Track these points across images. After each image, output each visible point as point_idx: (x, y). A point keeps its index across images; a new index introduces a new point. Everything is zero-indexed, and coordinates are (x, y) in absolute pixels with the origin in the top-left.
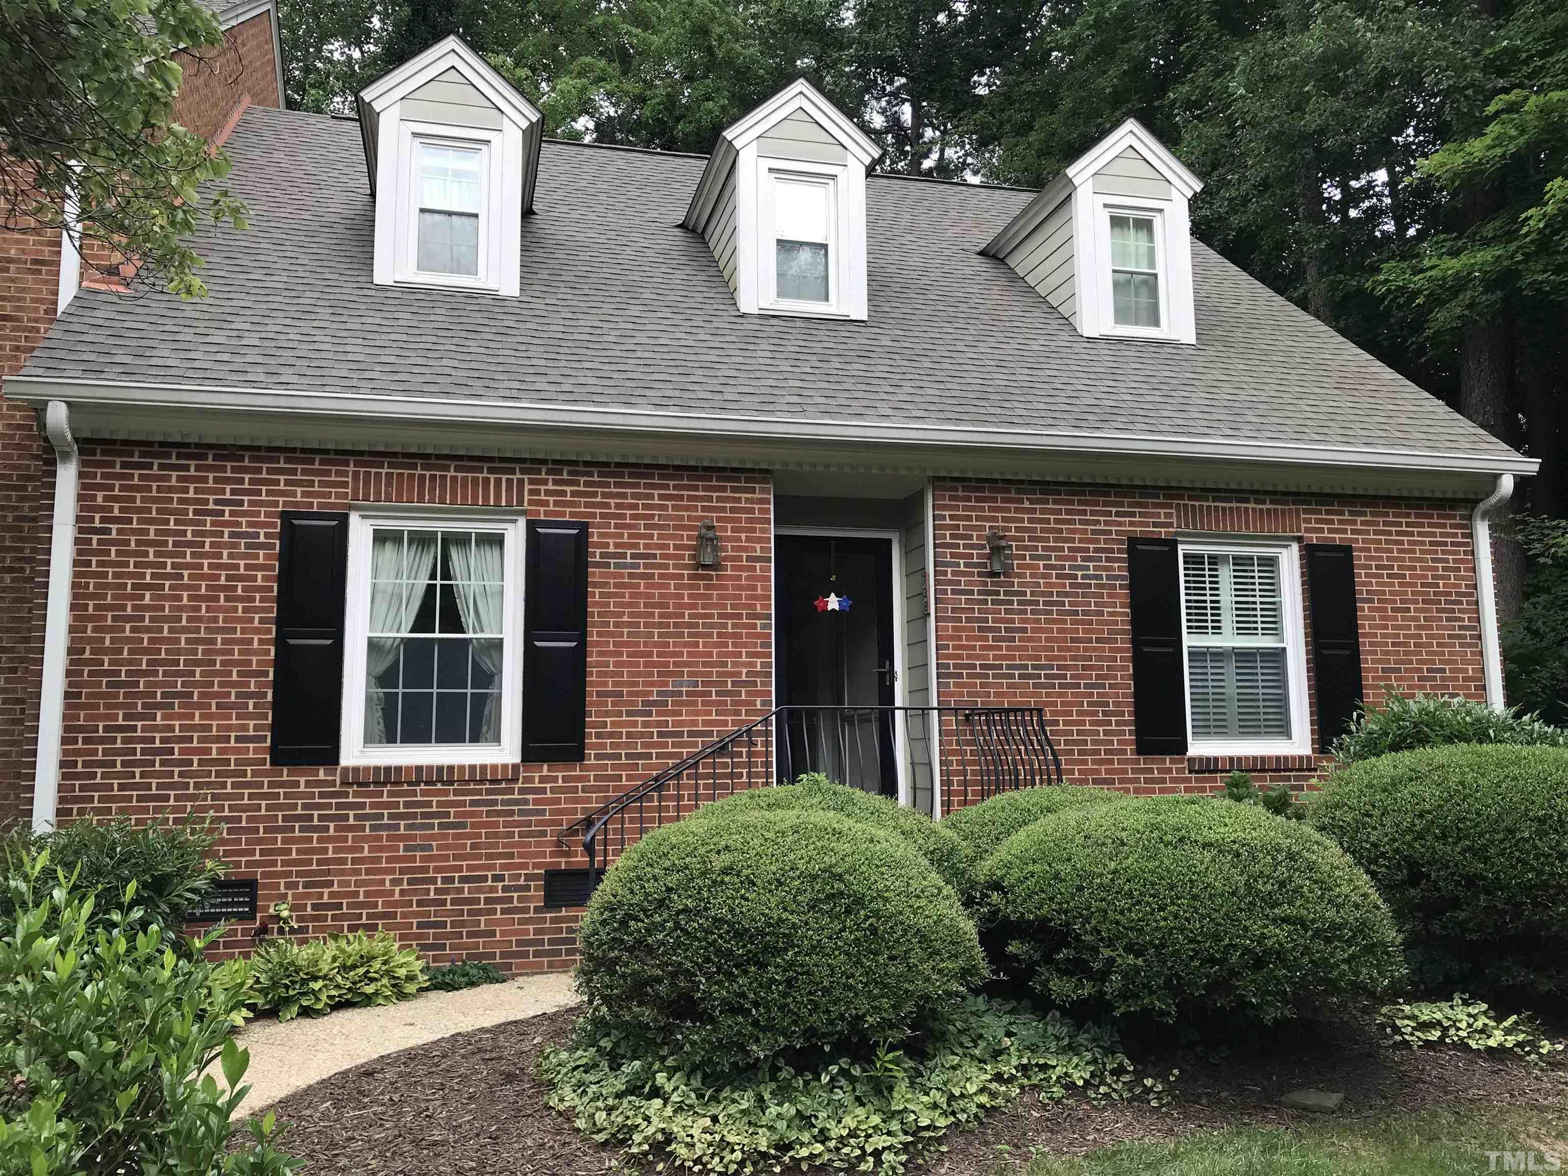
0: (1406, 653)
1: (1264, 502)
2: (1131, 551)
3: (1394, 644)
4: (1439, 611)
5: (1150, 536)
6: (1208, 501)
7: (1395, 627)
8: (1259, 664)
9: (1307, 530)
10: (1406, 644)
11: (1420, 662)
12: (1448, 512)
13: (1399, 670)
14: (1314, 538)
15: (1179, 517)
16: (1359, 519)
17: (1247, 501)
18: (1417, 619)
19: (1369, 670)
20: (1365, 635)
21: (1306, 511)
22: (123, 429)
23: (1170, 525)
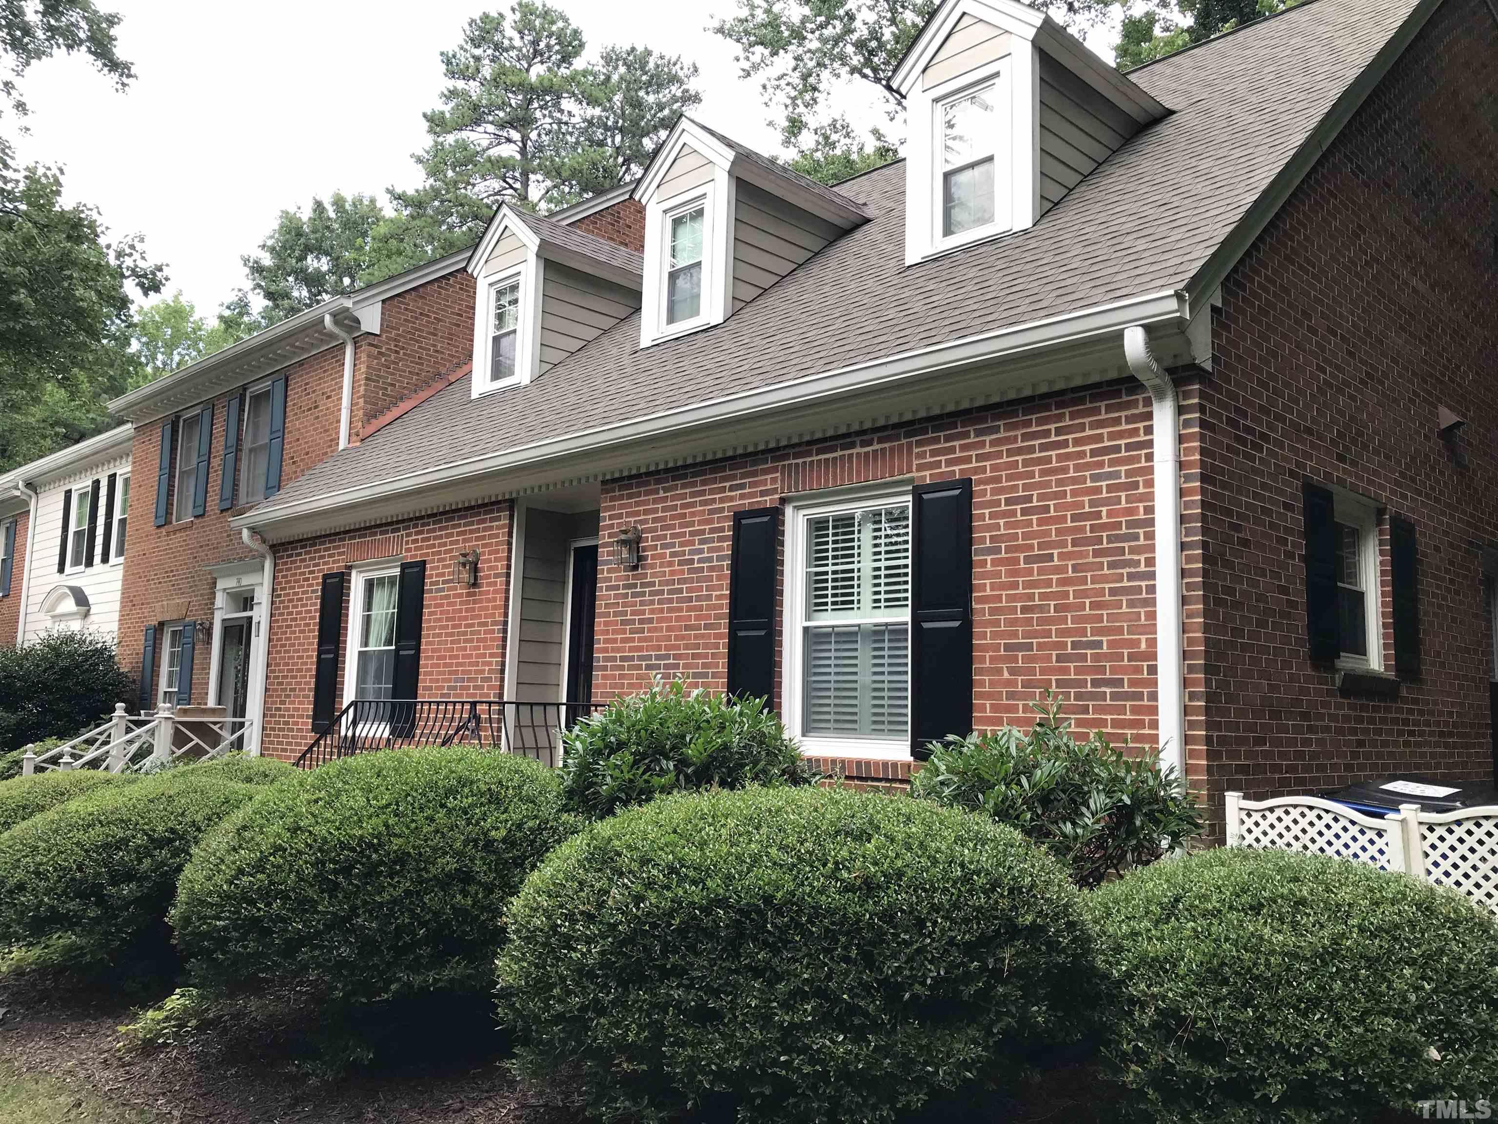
0: (1041, 621)
1: (869, 443)
2: (737, 527)
3: (1025, 610)
4: (1097, 553)
5: (756, 507)
6: (811, 455)
7: (1029, 585)
8: (886, 645)
9: (920, 468)
10: (1041, 608)
11: (1061, 633)
12: (1125, 398)
13: (1029, 648)
14: (927, 477)
15: (783, 481)
16: (988, 439)
17: (852, 445)
18: (1061, 569)
19: (985, 648)
20: (984, 600)
21: (919, 444)
22: (285, 534)
23: (774, 491)
